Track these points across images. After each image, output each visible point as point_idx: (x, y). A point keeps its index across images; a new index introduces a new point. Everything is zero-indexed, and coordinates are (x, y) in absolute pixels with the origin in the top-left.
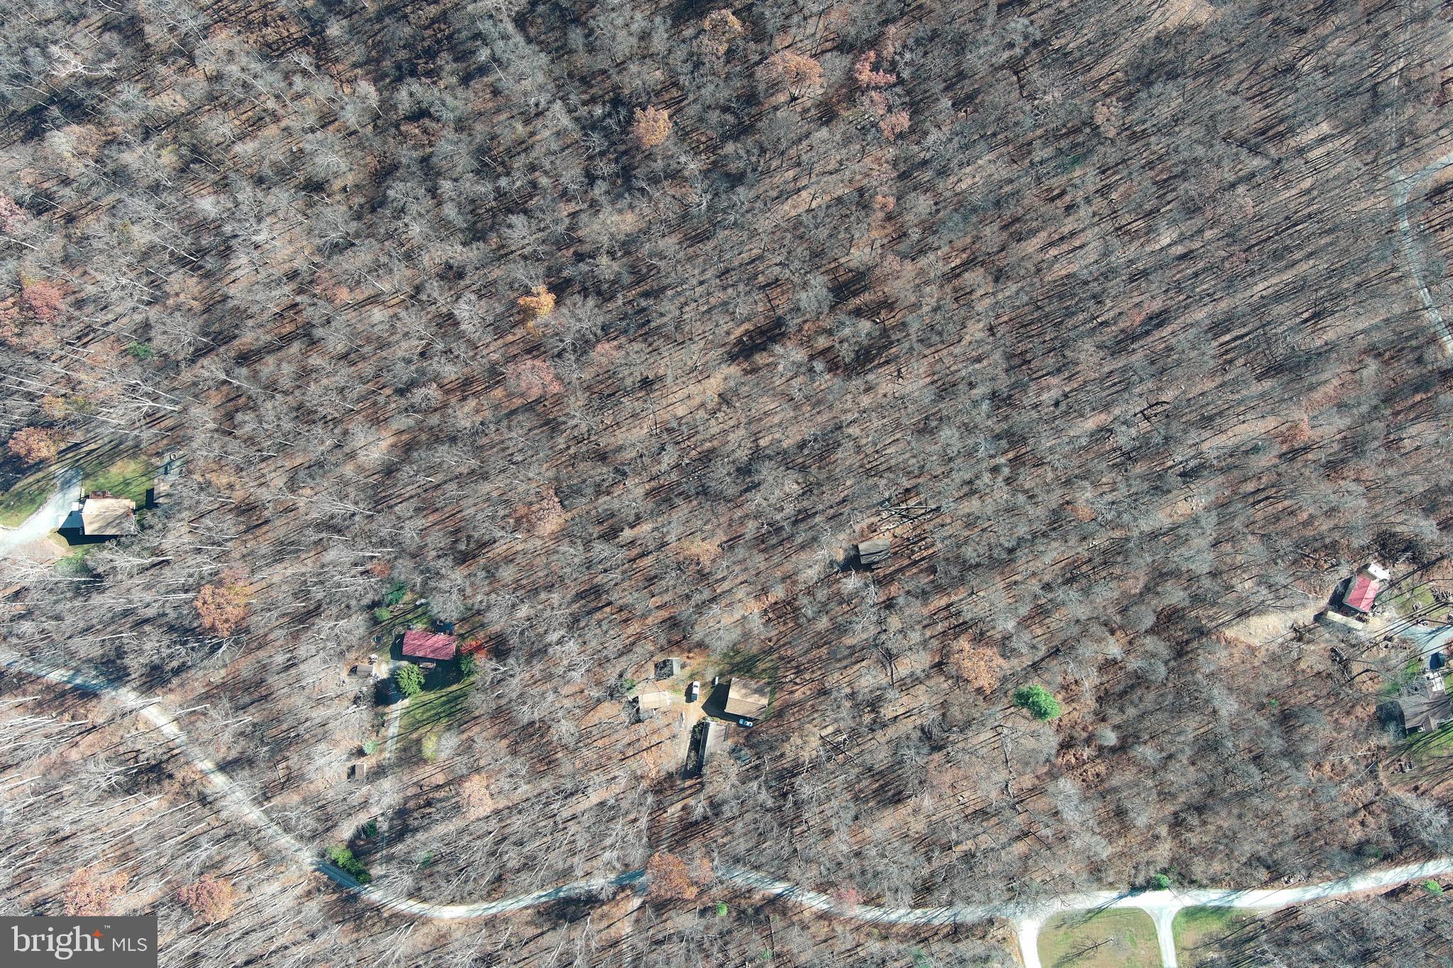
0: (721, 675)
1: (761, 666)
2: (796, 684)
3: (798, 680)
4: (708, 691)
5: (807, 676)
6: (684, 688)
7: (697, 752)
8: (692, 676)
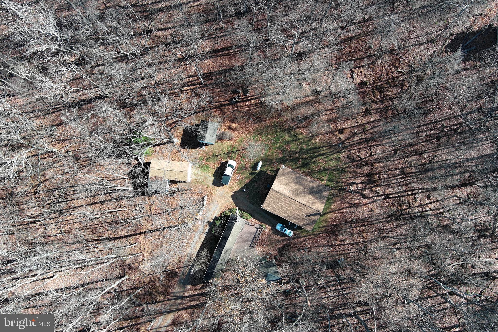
0: (267, 161)
1: (322, 163)
2: (364, 197)
3: (366, 192)
4: (246, 177)
5: (380, 190)
6: (214, 166)
7: (211, 252)
8: (229, 154)
